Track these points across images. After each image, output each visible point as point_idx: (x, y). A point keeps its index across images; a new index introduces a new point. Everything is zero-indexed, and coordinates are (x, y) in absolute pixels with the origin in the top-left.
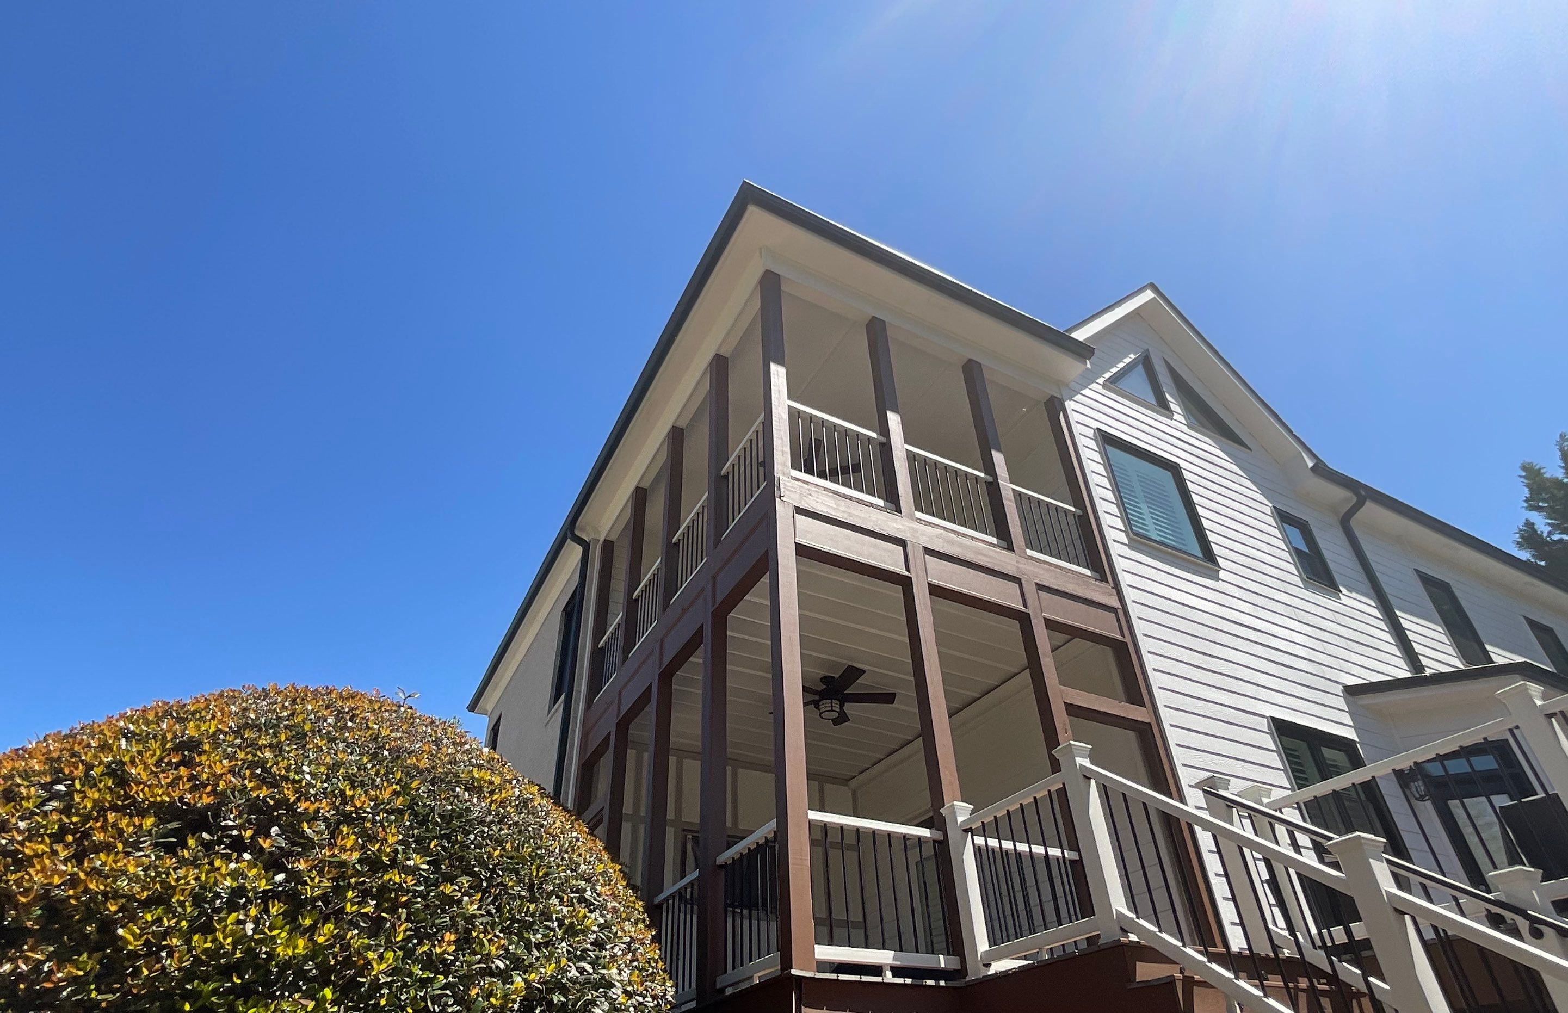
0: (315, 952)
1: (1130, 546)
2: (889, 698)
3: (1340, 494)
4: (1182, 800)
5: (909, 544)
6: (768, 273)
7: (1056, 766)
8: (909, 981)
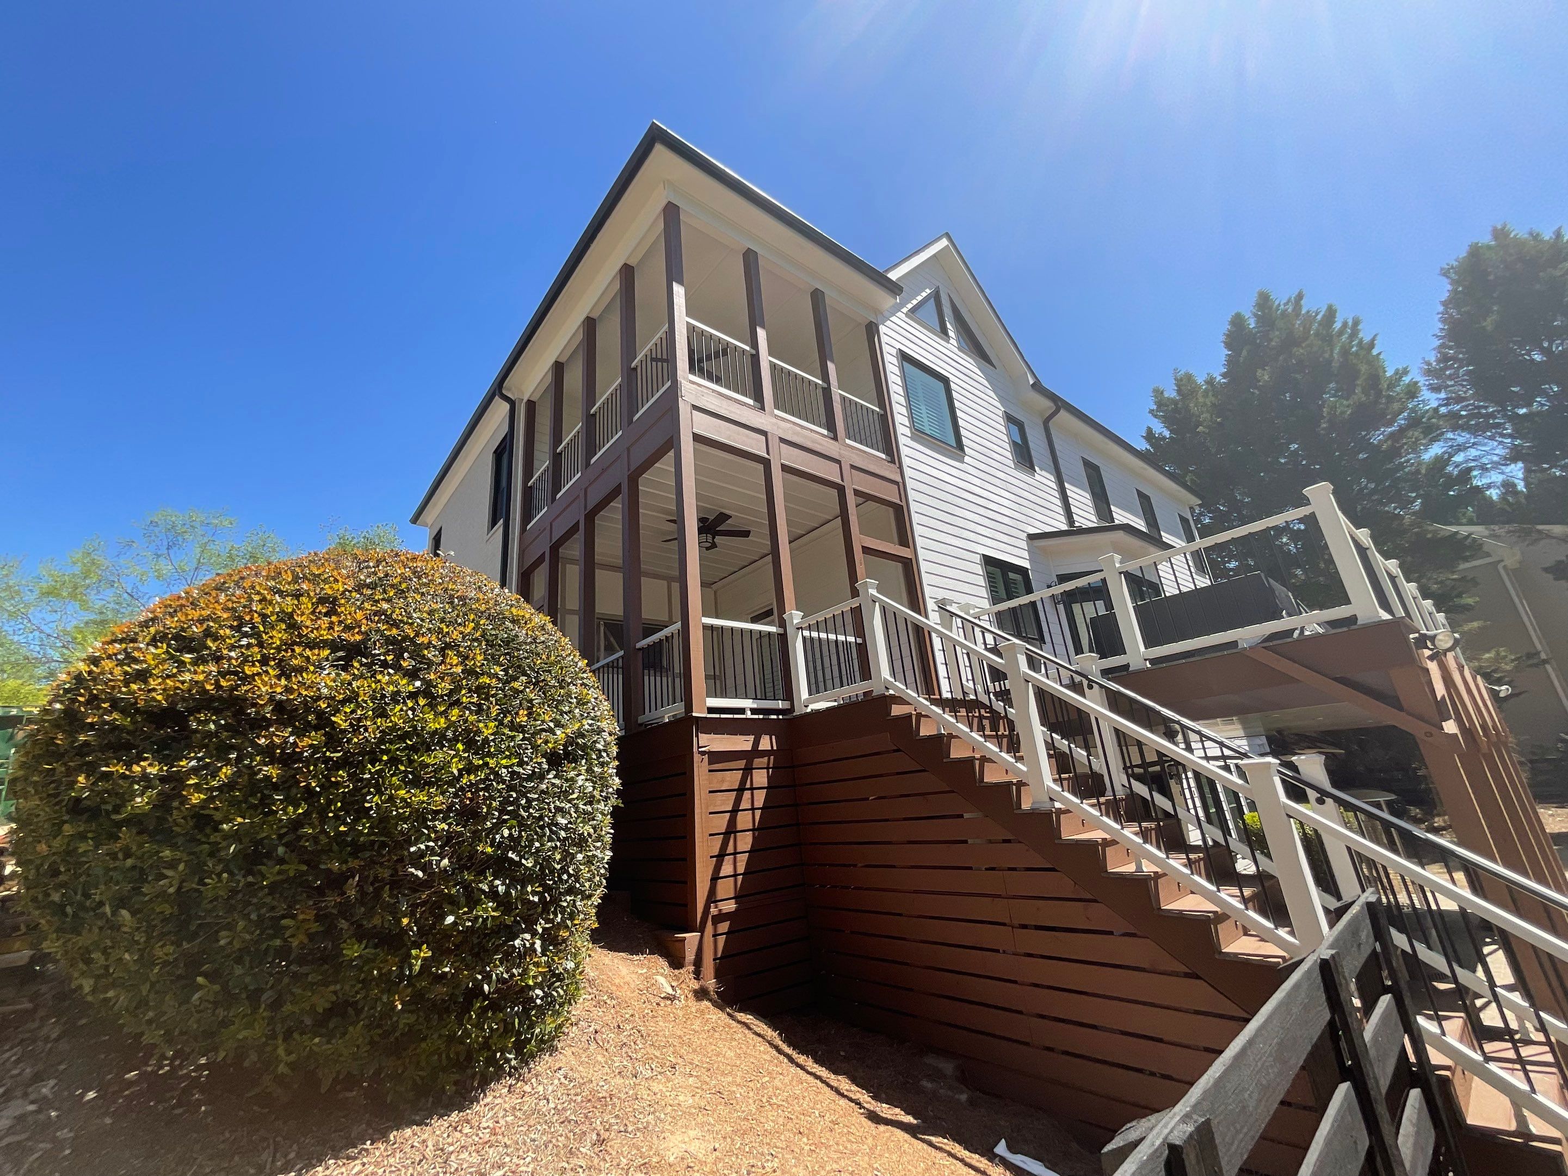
0: (451, 725)
1: (912, 438)
2: (746, 534)
3: (1047, 404)
4: (927, 617)
5: (769, 435)
6: (670, 204)
7: (855, 593)
8: (761, 717)
